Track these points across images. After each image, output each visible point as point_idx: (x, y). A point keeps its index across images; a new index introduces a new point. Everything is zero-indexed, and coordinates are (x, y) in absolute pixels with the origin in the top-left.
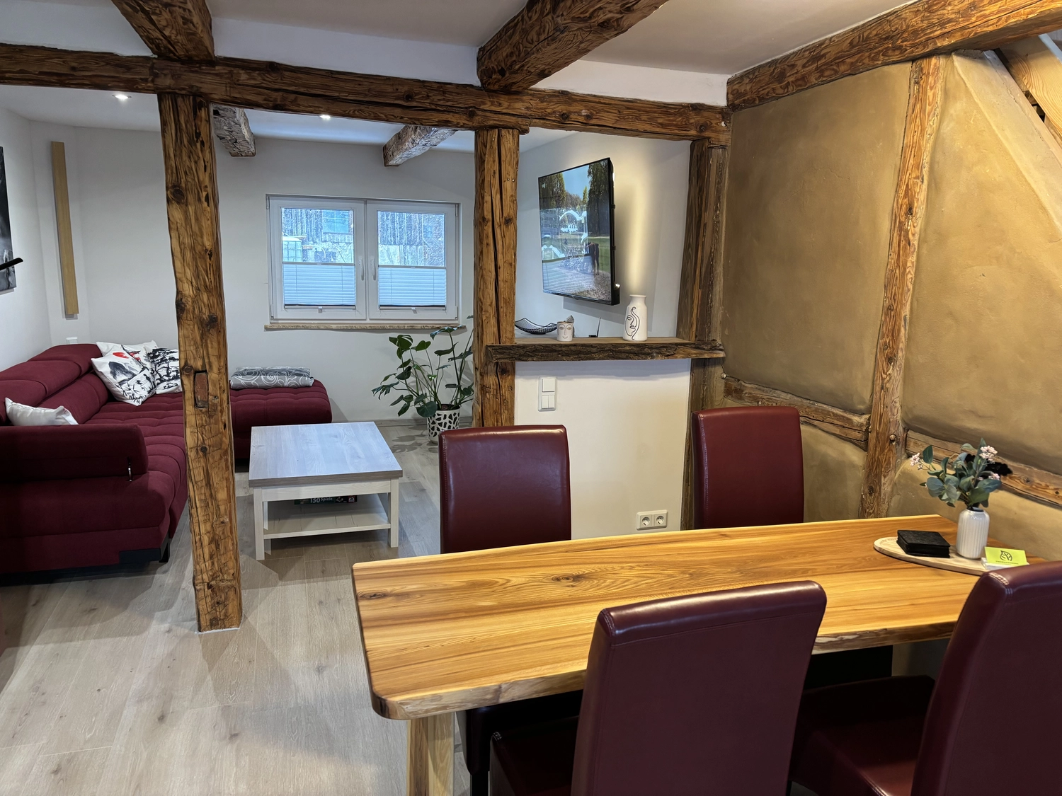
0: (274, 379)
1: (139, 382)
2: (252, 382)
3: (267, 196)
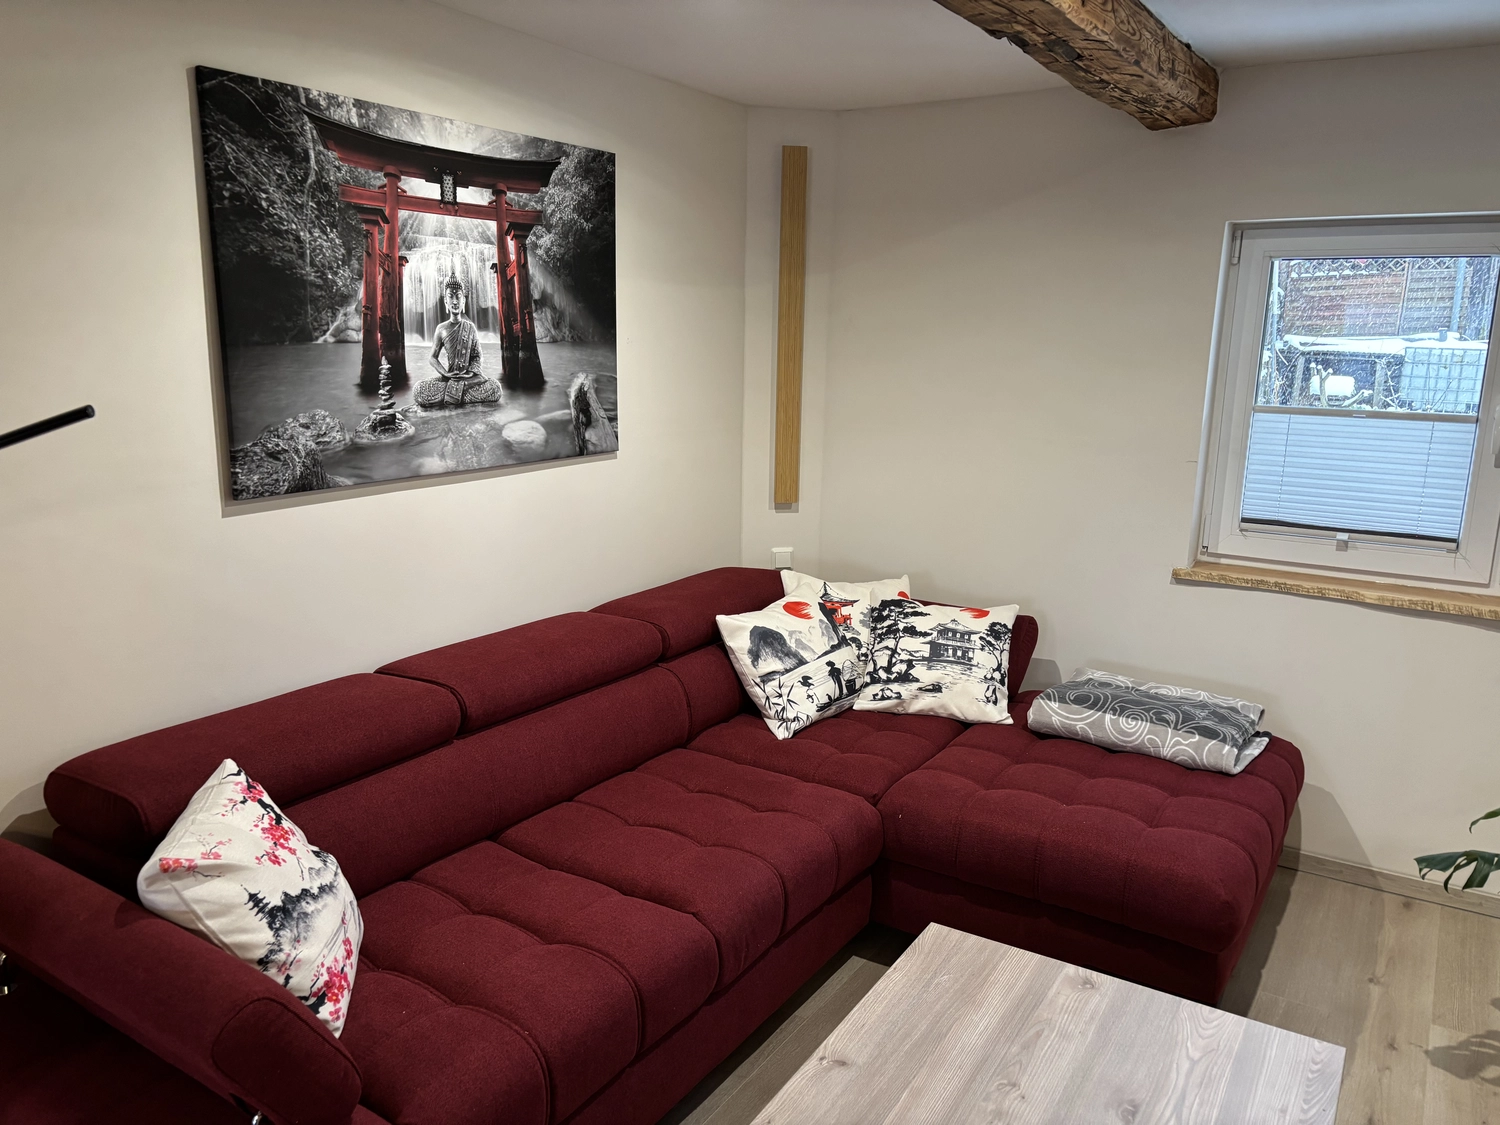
0: (1134, 731)
1: (806, 681)
2: (1079, 726)
3: (1235, 228)
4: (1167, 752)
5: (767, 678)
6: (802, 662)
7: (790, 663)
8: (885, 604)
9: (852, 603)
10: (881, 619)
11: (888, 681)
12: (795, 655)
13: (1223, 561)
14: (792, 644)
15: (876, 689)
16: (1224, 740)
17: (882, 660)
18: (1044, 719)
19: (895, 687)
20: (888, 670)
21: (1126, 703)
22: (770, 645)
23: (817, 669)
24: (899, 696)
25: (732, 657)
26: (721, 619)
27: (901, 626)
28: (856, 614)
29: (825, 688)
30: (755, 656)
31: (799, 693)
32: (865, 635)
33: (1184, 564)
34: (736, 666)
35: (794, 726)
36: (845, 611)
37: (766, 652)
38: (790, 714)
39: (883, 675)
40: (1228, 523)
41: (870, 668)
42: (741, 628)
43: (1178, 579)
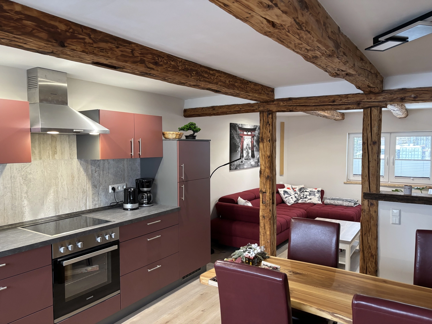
0: (340, 202)
1: (292, 198)
2: (332, 202)
3: (349, 133)
4: (344, 205)
5: (286, 197)
6: (291, 195)
7: (289, 195)
8: (301, 188)
9: (296, 188)
10: (301, 190)
11: (303, 198)
12: (290, 194)
13: (351, 181)
14: (289, 193)
15: (302, 200)
16: (352, 202)
17: (302, 196)
18: (327, 202)
19: (304, 199)
20: (303, 197)
21: (338, 200)
22: (286, 193)
23: (293, 196)
24: (305, 200)
25: (281, 195)
26: (279, 189)
27: (304, 191)
28: (297, 190)
29: (295, 199)
30: (284, 194)
31: (291, 199)
32: (299, 193)
33: (345, 181)
34: (281, 196)
35: (291, 204)
36: (295, 189)
37: (286, 194)
38: (290, 202)
39: (302, 198)
40: (351, 175)
41: (300, 197)
42: (282, 190)
43: (345, 183)
